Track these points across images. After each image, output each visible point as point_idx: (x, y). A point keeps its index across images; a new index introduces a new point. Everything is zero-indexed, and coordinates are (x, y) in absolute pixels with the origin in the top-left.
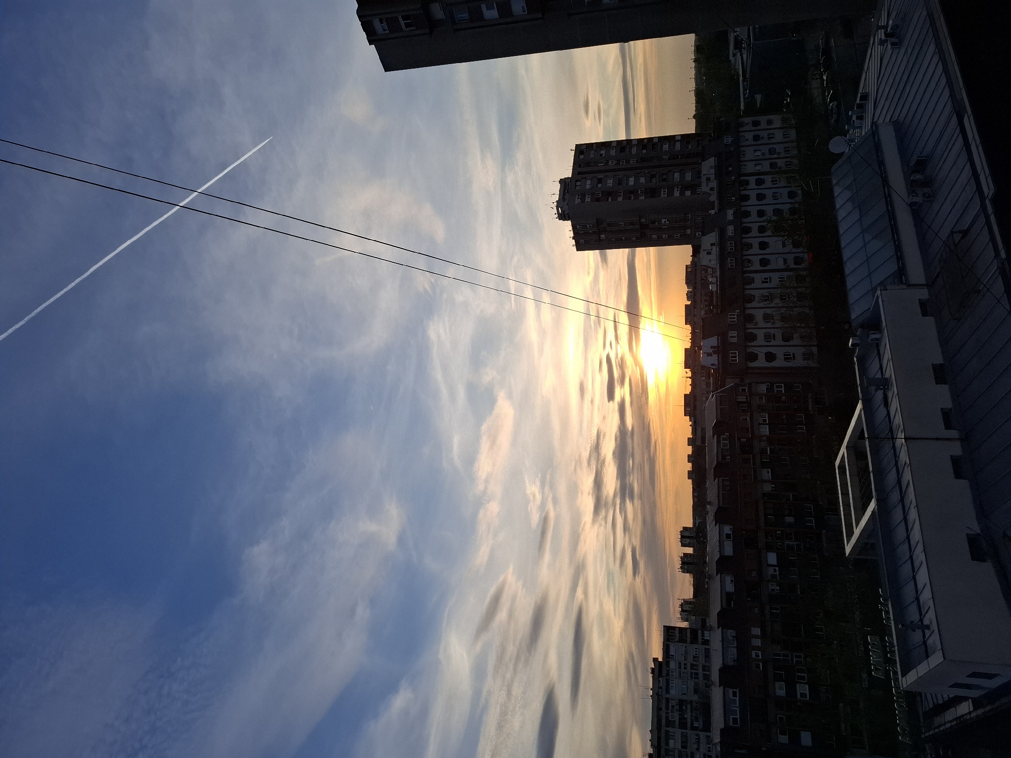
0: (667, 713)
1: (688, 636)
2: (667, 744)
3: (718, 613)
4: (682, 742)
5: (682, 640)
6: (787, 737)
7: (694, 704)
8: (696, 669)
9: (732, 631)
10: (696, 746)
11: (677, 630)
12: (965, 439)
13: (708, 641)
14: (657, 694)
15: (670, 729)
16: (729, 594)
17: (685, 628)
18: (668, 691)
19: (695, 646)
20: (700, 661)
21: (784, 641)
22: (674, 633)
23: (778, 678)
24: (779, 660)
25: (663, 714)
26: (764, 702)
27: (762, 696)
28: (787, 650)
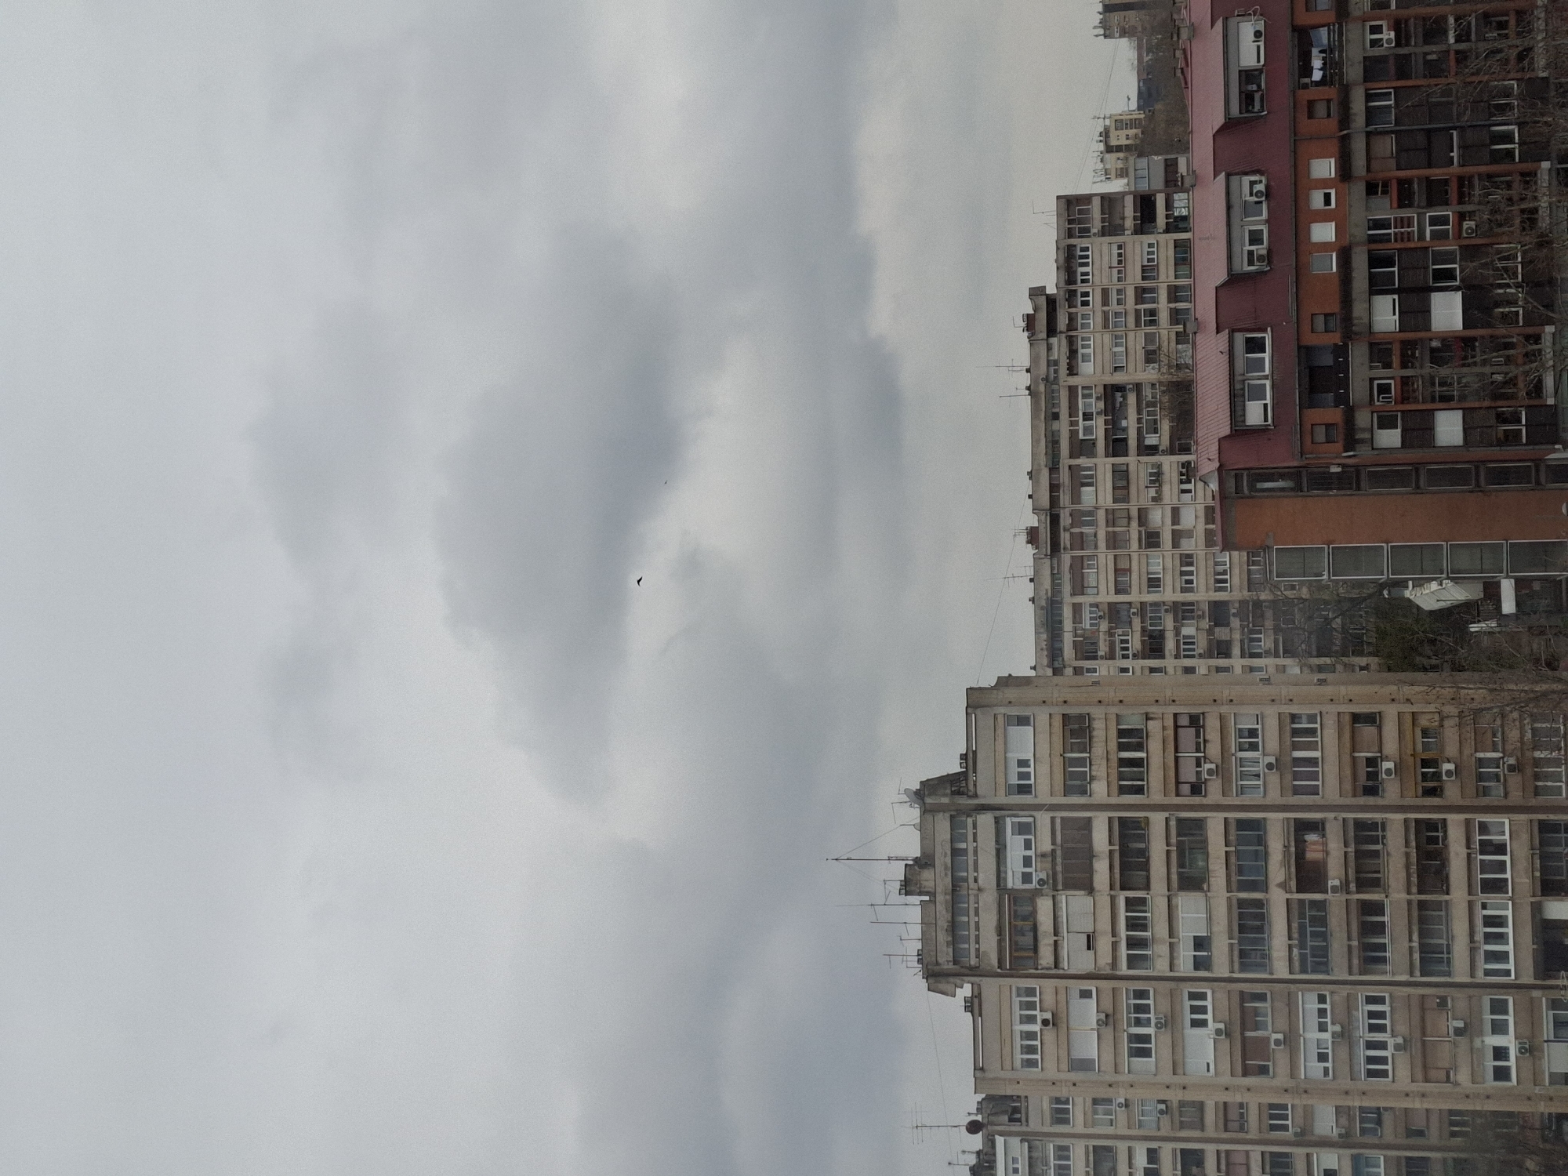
0: (1072, 424)
1: (1126, 214)
2: (1076, 498)
3: (1214, 136)
4: (1114, 488)
5: (1111, 228)
6: (1399, 430)
7: (1148, 393)
8: (1154, 301)
9: (1253, 178)
10: (1152, 492)
11: (1096, 203)
13: (1184, 219)
14: (1046, 379)
15: (1082, 461)
16: (1248, 76)
17: (1123, 194)
18: (1072, 371)
19: (1148, 239)
20: (1162, 278)
21: (1401, 182)
22: (1087, 211)
23: (1378, 286)
24: (1386, 239)
25: (1063, 427)
26: (1341, 351)
27: (1336, 338)
28: (1410, 205)
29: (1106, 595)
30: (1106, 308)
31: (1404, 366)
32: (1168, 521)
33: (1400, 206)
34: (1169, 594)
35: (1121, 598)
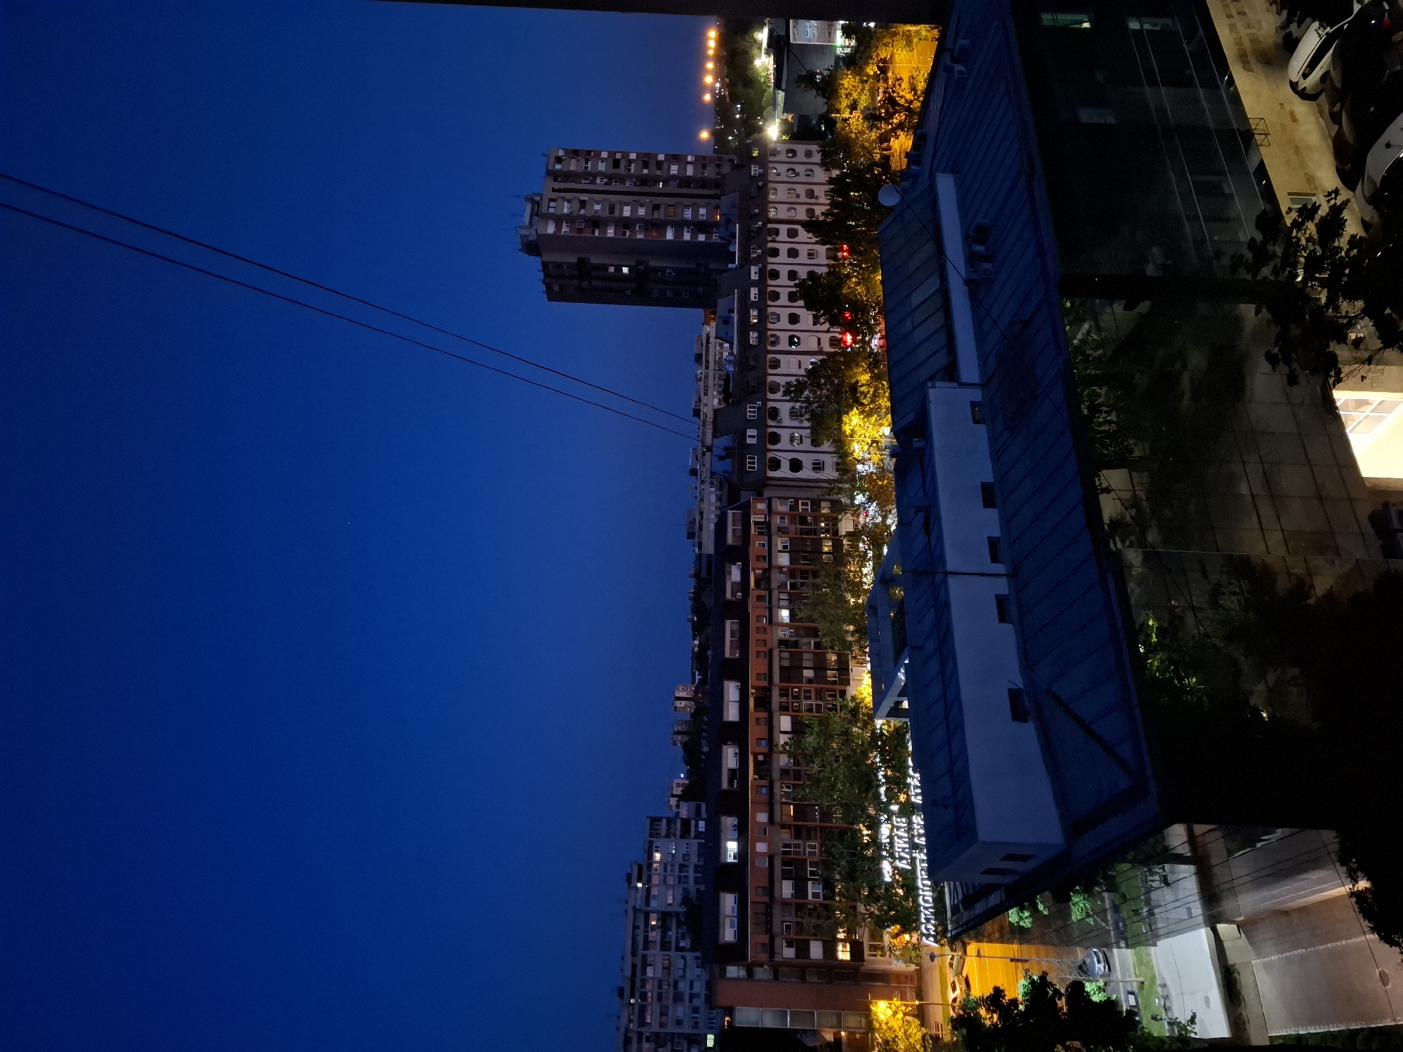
0: (645, 932)
1: (677, 829)
2: (644, 972)
4: (663, 968)
5: (670, 834)
6: (794, 949)
8: (687, 871)
9: (733, 819)
10: (681, 973)
11: (664, 821)
12: (1012, 575)
13: (703, 833)
14: (635, 908)
15: (649, 952)
16: (731, 771)
17: (674, 819)
18: (647, 903)
19: (687, 841)
20: (691, 861)
21: (796, 827)
22: (660, 825)
23: (786, 876)
24: (789, 853)
25: (641, 933)
26: (769, 906)
27: (766, 899)
28: (800, 839)
29: (655, 1028)
30: (665, 873)
31: (797, 916)
32: (688, 988)
33: (795, 838)
34: (687, 1029)
35: (663, 1030)
